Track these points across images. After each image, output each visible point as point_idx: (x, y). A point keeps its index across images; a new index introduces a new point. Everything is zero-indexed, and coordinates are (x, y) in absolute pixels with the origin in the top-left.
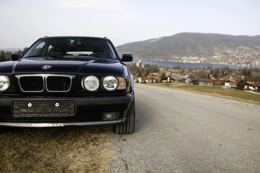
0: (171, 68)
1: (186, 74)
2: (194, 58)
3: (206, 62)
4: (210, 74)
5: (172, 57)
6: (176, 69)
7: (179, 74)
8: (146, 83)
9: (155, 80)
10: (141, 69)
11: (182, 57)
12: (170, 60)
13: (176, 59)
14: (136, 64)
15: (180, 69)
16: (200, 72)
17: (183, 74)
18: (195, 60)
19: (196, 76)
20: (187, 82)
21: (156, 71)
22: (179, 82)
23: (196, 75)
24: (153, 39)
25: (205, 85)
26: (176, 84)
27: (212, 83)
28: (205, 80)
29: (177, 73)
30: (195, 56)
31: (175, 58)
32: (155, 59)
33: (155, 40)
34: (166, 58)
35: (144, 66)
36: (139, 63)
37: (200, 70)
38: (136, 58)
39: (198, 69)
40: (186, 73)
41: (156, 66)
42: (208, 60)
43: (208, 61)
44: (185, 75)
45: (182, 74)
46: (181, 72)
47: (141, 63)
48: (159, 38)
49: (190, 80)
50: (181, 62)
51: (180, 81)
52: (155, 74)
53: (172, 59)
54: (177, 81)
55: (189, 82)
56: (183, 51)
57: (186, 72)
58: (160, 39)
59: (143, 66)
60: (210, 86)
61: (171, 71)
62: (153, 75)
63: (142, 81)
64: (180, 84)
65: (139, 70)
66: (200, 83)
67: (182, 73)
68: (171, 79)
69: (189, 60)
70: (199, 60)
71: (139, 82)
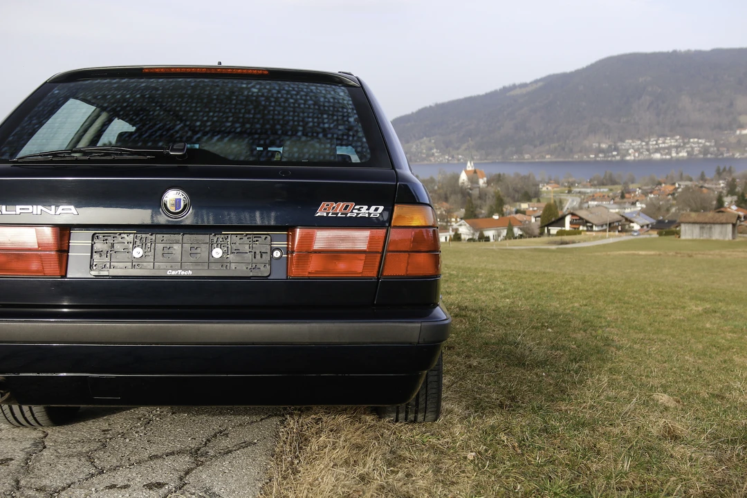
0: (585, 183)
1: (637, 201)
2: (664, 143)
3: (711, 154)
4: (727, 196)
5: (586, 143)
6: (602, 184)
7: (612, 202)
8: (487, 239)
9: (521, 229)
10: (476, 192)
11: (622, 140)
12: (580, 154)
13: (601, 151)
14: (457, 177)
15: (614, 183)
16: (687, 188)
17: (625, 200)
18: (669, 148)
19: (672, 206)
20: (636, 227)
21: (527, 198)
22: (605, 231)
23: (675, 202)
24: (514, 87)
25: (705, 237)
26: (595, 238)
27: (730, 227)
28: (700, 219)
29: (603, 198)
30: (667, 136)
31: (595, 145)
32: (527, 153)
33: (524, 91)
34: (564, 149)
35: (484, 183)
36: (467, 172)
37: (688, 183)
38: (458, 154)
39: (681, 179)
40: (636, 198)
41: (526, 178)
42: (715, 145)
43: (718, 150)
44: (634, 204)
45: (621, 201)
46: (620, 194)
47: (475, 172)
48: (536, 82)
49: (649, 221)
50: (618, 158)
51: (611, 226)
52: (524, 206)
53: (587, 151)
54: (600, 228)
55: (645, 227)
56: (624, 120)
57: (638, 192)
58: (540, 84)
59: (482, 182)
60: (721, 238)
61: (584, 193)
62: (517, 212)
63: (473, 234)
64: (610, 236)
65: (469, 195)
66: (683, 228)
67: (623, 197)
68: (579, 221)
69: (648, 150)
70: (684, 147)
71: (463, 237)
